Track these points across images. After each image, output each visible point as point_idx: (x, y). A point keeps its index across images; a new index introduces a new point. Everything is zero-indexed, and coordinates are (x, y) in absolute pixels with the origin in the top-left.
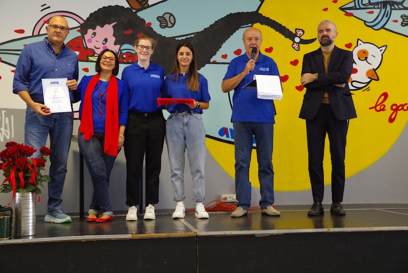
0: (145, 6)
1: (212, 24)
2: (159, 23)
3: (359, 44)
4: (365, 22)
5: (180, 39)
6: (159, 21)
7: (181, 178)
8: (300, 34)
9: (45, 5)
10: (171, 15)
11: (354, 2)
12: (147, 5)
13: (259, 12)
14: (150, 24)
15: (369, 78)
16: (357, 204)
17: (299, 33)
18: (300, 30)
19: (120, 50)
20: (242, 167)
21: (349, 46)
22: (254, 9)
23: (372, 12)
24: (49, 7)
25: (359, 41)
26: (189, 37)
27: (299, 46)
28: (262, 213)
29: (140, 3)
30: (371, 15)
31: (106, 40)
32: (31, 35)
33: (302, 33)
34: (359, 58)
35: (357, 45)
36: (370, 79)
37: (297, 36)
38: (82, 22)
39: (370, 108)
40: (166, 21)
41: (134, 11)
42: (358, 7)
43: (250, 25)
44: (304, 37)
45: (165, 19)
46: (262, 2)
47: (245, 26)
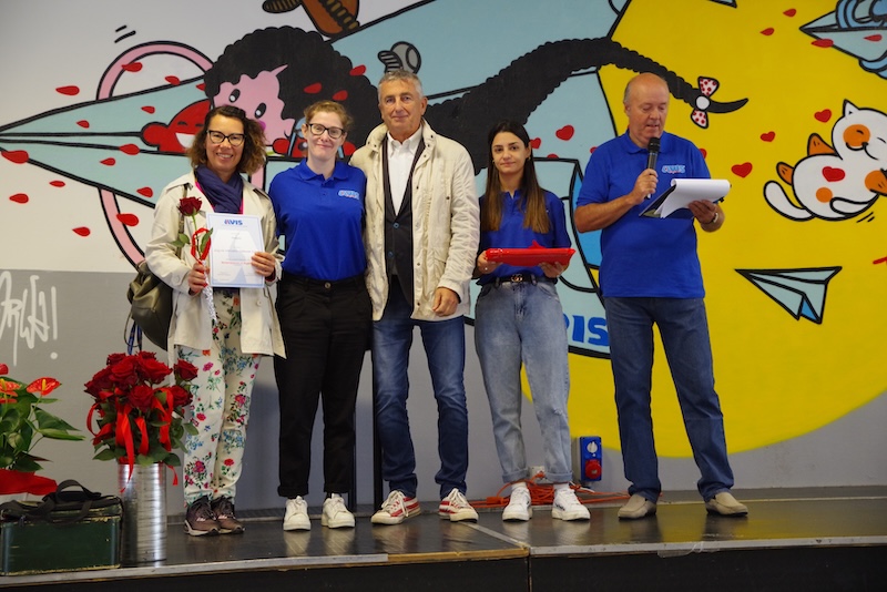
0: (351, 27)
1: (505, 67)
2: (383, 66)
3: (847, 112)
4: (861, 60)
6: (383, 61)
7: (516, 430)
8: (709, 89)
9: (124, 27)
10: (411, 47)
11: (834, 15)
12: (354, 25)
13: (615, 38)
14: (363, 68)
15: (872, 191)
17: (706, 87)
18: (710, 79)
19: (294, 130)
21: (823, 116)
22: (602, 33)
23: (877, 38)
24: (134, 33)
25: (848, 105)
26: (452, 97)
27: (706, 117)
29: (340, 20)
30: (875, 43)
31: (262, 108)
32: (94, 99)
33: (713, 88)
34: (847, 145)
35: (844, 115)
36: (873, 195)
37: (704, 95)
38: (207, 66)
39: (876, 262)
40: (400, 61)
41: (325, 39)
42: (844, 25)
43: (593, 69)
44: (719, 97)
45: (396, 56)
46: (620, 14)
47: (582, 71)
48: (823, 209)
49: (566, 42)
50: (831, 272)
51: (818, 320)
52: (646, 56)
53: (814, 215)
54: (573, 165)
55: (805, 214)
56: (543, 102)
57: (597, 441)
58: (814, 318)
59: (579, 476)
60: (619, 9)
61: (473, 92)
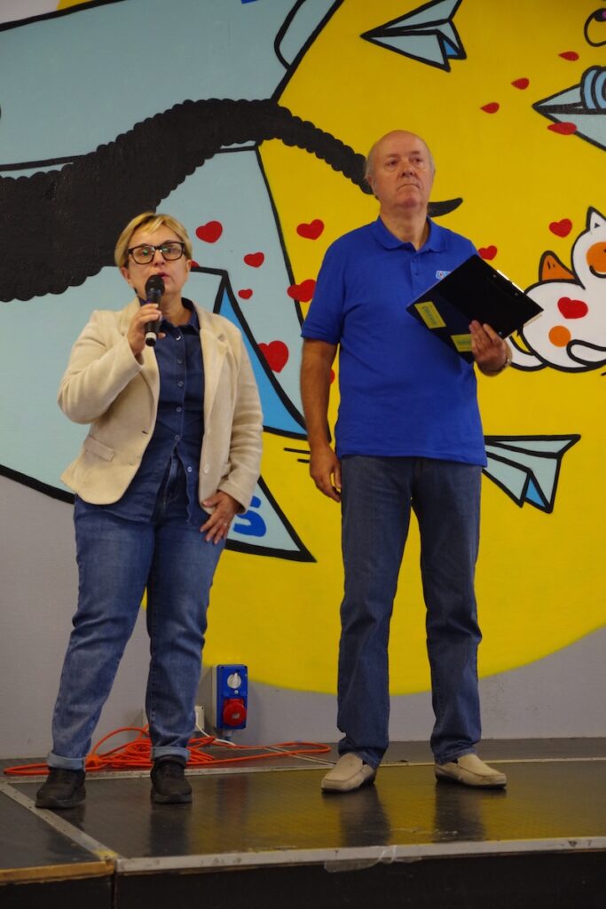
1: (124, 131)
3: (592, 225)
5: (15, 175)
11: (578, 90)
13: (282, 102)
16: (584, 739)
20: (366, 620)
21: (561, 228)
22: (264, 93)
25: (595, 217)
26: (46, 170)
28: (438, 777)
34: (592, 270)
35: (588, 229)
42: (591, 105)
43: (251, 143)
46: (291, 69)
47: (235, 146)
48: (558, 355)
49: (214, 102)
50: (566, 442)
51: (548, 508)
52: (325, 130)
53: (546, 364)
54: (218, 278)
55: (534, 362)
56: (179, 186)
57: (242, 671)
58: (541, 503)
59: (214, 723)
60: (290, 61)
61: (77, 164)
